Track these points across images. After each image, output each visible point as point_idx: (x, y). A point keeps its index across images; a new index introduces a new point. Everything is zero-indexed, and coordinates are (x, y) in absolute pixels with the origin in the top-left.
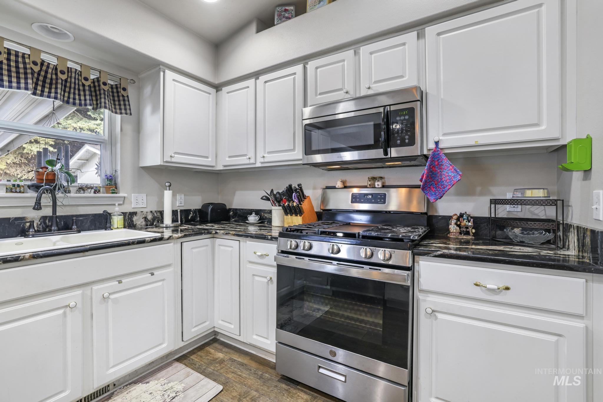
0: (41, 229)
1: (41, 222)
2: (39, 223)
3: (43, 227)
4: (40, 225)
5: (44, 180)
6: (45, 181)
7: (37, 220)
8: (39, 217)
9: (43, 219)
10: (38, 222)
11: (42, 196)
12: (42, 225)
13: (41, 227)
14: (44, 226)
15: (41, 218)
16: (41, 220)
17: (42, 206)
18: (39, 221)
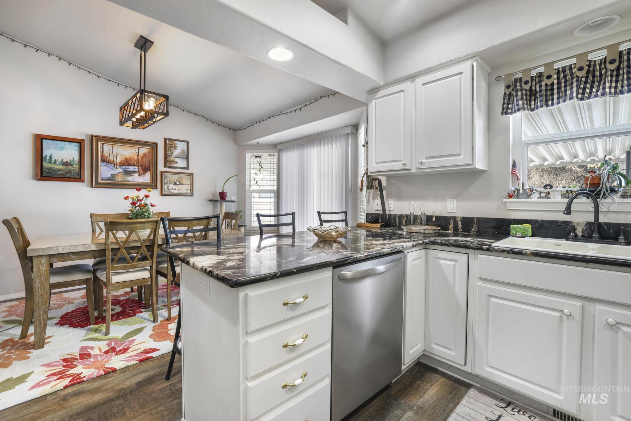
0: (586, 235)
1: (586, 228)
2: (585, 228)
3: (588, 233)
4: (585, 230)
5: (588, 184)
6: (588, 186)
7: (582, 225)
8: (585, 222)
9: (589, 225)
10: (583, 227)
11: (573, 201)
12: (587, 231)
13: (586, 232)
14: (590, 232)
15: (587, 224)
16: (587, 226)
17: (572, 211)
18: (585, 226)
